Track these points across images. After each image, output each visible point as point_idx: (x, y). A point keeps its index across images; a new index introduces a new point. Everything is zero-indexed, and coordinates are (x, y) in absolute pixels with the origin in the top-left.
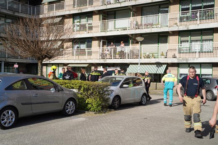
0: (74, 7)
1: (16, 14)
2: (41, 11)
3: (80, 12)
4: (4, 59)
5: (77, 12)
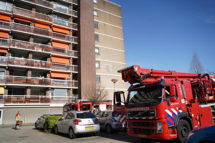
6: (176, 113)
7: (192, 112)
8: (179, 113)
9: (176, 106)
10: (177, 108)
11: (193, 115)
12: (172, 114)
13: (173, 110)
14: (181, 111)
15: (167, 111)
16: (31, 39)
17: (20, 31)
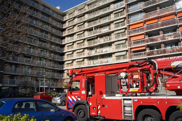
0: (77, 65)
1: (55, 69)
2: (64, 67)
3: (79, 67)
4: (49, 87)
5: (78, 67)
6: (75, 100)
7: (91, 101)
8: (77, 100)
9: (76, 95)
10: (77, 97)
11: (91, 104)
12: (72, 100)
13: (73, 97)
14: (79, 99)
15: (69, 97)
16: (161, 32)
17: (151, 30)
